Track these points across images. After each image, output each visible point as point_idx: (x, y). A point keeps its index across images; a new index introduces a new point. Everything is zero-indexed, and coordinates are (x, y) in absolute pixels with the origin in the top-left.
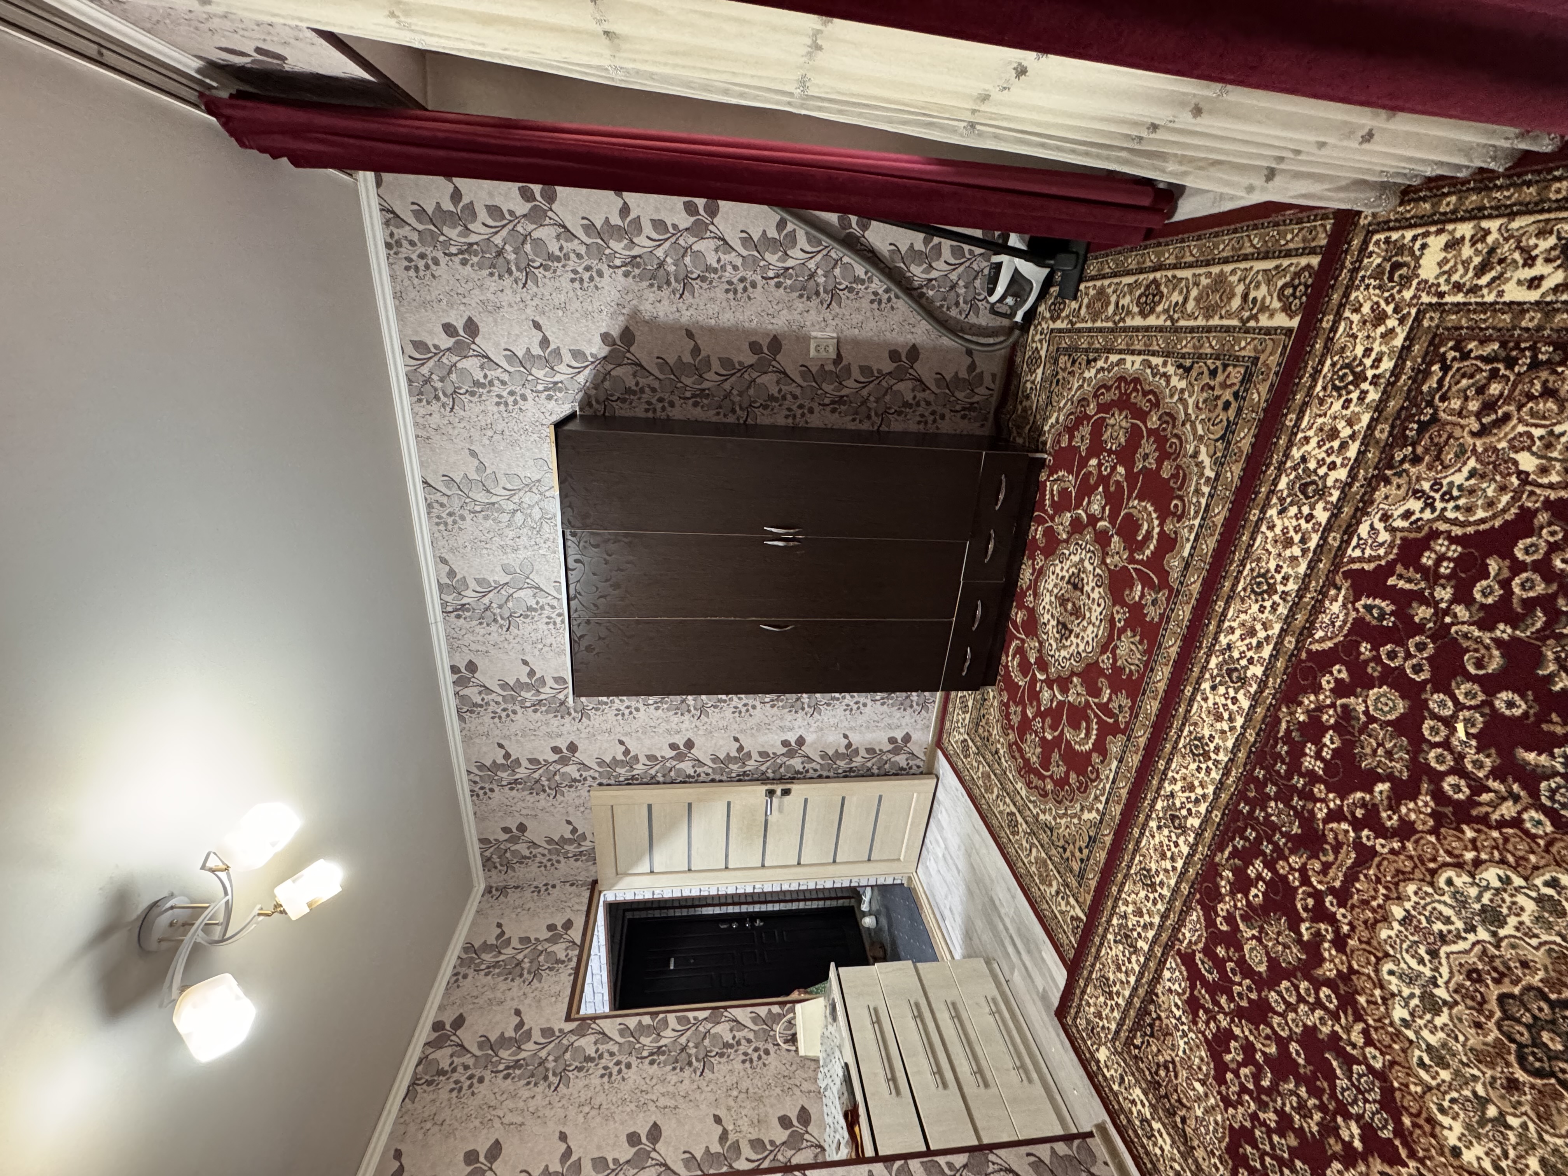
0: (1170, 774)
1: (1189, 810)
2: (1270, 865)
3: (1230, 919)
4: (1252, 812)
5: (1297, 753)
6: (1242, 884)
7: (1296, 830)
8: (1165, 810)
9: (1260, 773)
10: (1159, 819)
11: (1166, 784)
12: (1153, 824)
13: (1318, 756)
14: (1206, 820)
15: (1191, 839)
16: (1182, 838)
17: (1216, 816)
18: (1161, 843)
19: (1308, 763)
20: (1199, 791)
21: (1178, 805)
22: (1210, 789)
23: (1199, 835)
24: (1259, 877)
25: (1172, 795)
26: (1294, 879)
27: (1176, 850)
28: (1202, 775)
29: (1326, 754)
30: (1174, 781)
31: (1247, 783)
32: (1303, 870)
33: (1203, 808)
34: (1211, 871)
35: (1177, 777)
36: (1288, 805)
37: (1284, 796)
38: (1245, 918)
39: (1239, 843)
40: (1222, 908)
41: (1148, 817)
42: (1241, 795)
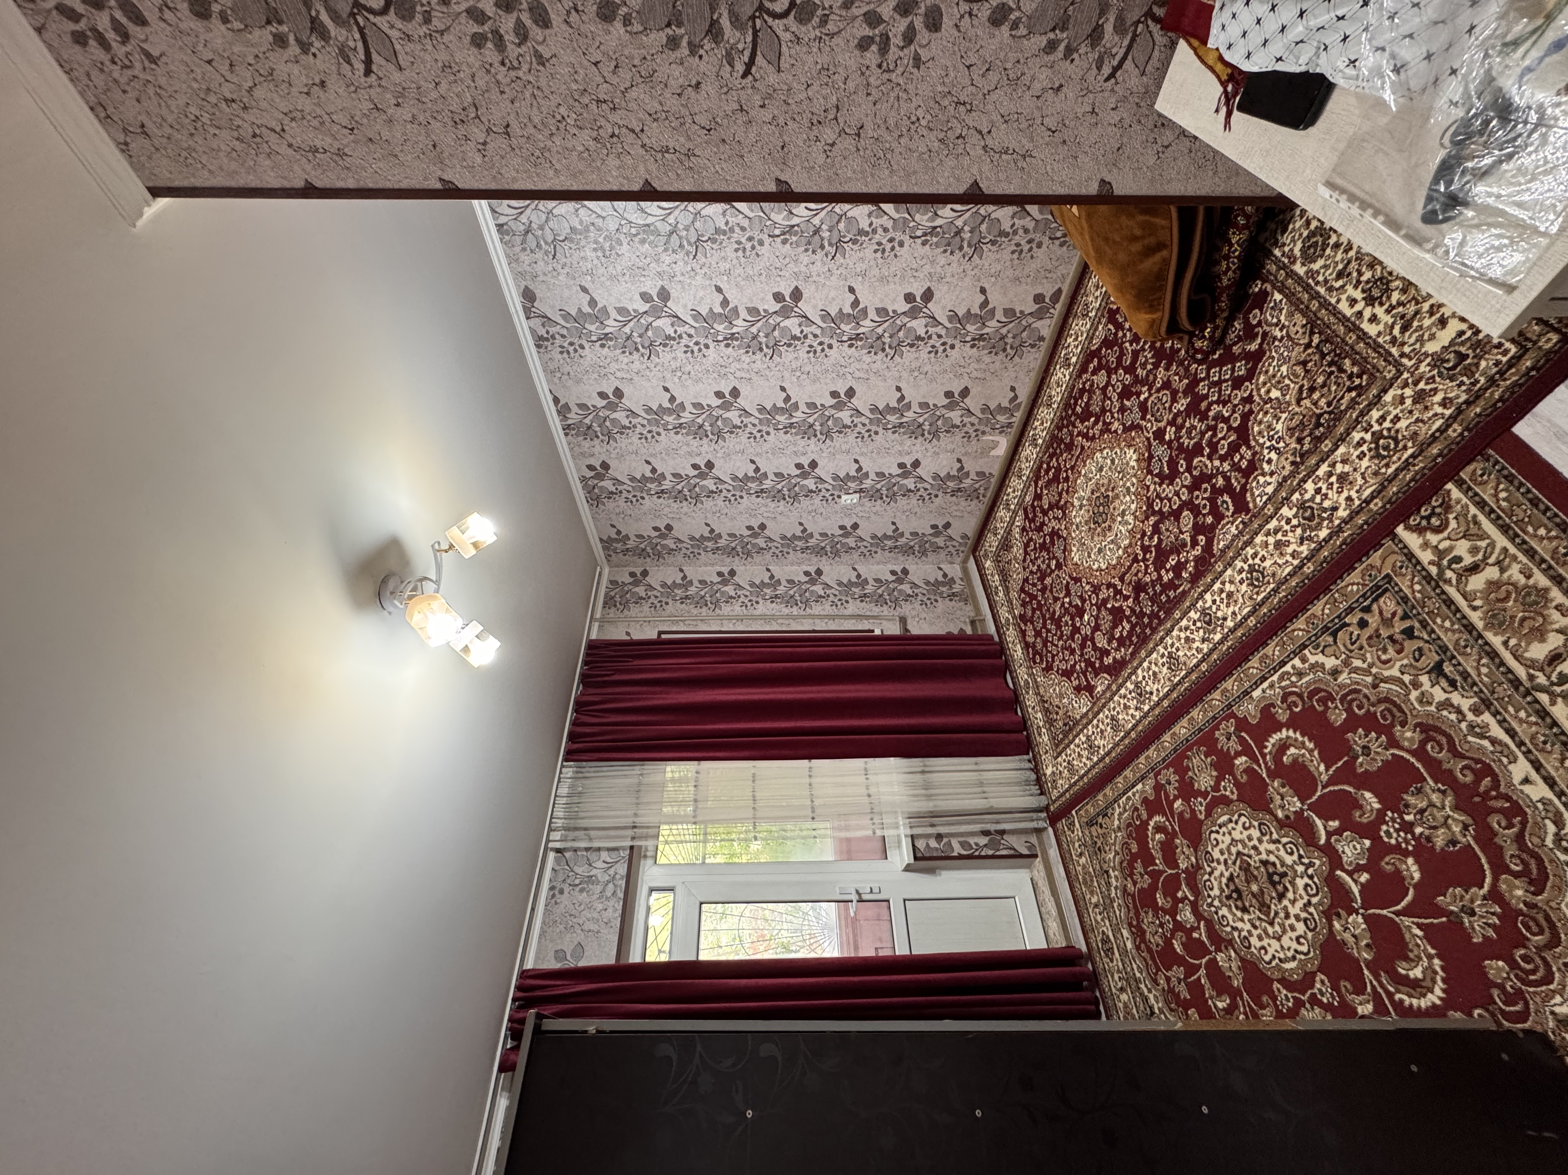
0: (1200, 656)
1: (1194, 624)
2: (1160, 577)
3: (1194, 543)
4: (1159, 611)
5: (1130, 633)
6: (1178, 568)
7: (1142, 595)
8: (1214, 631)
9: (1148, 631)
10: (1222, 626)
11: (1205, 650)
12: (1230, 623)
13: (1123, 628)
14: (1185, 614)
15: (1200, 603)
16: (1207, 605)
17: (1177, 614)
18: (1228, 605)
19: (1127, 627)
20: (1183, 635)
21: (1201, 631)
22: (1175, 633)
23: (1193, 605)
24: (1167, 571)
25: (1203, 640)
26: (1151, 568)
27: (1216, 597)
28: (1177, 645)
29: (1120, 628)
30: (1198, 650)
31: (1156, 628)
32: (1146, 573)
33: (1184, 623)
34: (1195, 579)
35: (1194, 651)
36: (1141, 609)
37: (1142, 614)
38: (1184, 545)
39: (1172, 594)
40: (1198, 551)
41: (1232, 631)
42: (1161, 622)
